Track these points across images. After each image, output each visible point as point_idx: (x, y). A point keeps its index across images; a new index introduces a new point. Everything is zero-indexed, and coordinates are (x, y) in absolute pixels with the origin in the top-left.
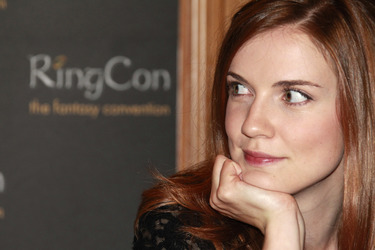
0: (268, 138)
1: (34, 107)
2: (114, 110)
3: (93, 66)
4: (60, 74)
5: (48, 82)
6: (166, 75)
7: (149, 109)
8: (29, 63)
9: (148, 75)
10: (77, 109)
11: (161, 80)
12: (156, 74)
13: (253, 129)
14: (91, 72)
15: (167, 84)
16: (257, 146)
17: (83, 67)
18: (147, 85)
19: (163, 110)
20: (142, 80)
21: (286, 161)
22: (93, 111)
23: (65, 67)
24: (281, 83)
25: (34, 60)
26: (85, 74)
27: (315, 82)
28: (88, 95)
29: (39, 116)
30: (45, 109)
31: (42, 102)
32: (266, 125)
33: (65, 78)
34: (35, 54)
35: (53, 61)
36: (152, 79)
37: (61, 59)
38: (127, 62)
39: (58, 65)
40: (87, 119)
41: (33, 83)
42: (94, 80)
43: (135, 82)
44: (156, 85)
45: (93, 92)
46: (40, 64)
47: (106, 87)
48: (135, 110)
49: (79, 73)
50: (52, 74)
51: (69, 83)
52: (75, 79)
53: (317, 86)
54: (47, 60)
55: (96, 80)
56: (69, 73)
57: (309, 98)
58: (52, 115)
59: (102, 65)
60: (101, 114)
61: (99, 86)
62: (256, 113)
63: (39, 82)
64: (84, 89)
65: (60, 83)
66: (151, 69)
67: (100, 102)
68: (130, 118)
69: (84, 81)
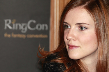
1: (6, 35)
2: (30, 36)
3: (24, 23)
4: (14, 25)
5: (10, 27)
6: (46, 26)
7: (41, 36)
8: (4, 22)
9: (41, 26)
10: (19, 36)
11: (45, 27)
12: (43, 25)
14: (23, 25)
15: (47, 28)
16: (71, 43)
17: (21, 23)
18: (40, 29)
19: (45, 36)
20: (39, 27)
21: (79, 48)
22: (24, 36)
25: (6, 21)
26: (21, 25)
27: (88, 23)
28: (22, 31)
29: (7, 38)
30: (9, 36)
31: (8, 34)
32: (73, 36)
33: (15, 26)
34: (6, 19)
35: (12, 21)
36: (42, 27)
37: (14, 21)
38: (34, 22)
39: (13, 22)
40: (22, 39)
41: (5, 28)
42: (24, 27)
43: (37, 27)
45: (24, 31)
46: (8, 22)
47: (28, 29)
48: (37, 36)
49: (20, 25)
50: (11, 25)
51: (17, 28)
52: (18, 27)
53: (88, 24)
54: (10, 21)
55: (25, 27)
56: (17, 25)
57: (86, 28)
58: (11, 38)
59: (27, 22)
60: (26, 37)
61: (26, 29)
63: (8, 27)
64: (21, 30)
65: (14, 28)
66: (42, 24)
67: (26, 34)
69: (21, 27)
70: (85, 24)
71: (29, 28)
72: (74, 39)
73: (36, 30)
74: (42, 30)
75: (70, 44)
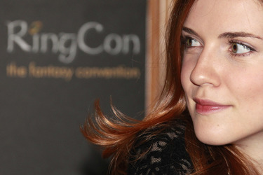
0: (215, 87)
1: (12, 70)
2: (87, 73)
3: (67, 31)
4: (36, 39)
5: (24, 46)
6: (136, 40)
7: (120, 72)
9: (118, 40)
10: (52, 71)
11: (131, 44)
12: (127, 39)
13: (200, 77)
14: (65, 37)
15: (137, 49)
17: (58, 32)
18: (118, 49)
19: (133, 73)
20: (113, 44)
22: (67, 73)
23: (41, 32)
24: (226, 35)
25: (11, 26)
26: (59, 38)
28: (62, 58)
29: (16, 79)
30: (22, 72)
31: (19, 65)
32: (212, 74)
33: (41, 42)
34: (12, 20)
35: (30, 26)
36: (122, 44)
37: (37, 25)
38: (99, 27)
39: (34, 31)
40: (61, 81)
41: (10, 47)
42: (68, 44)
43: (107, 46)
44: (126, 49)
45: (67, 55)
46: (17, 30)
47: (79, 51)
48: (107, 73)
49: (54, 38)
50: (28, 39)
51: (44, 48)
52: (50, 43)
53: (259, 38)
54: (24, 26)
55: (70, 45)
56: (45, 38)
57: (252, 49)
58: (29, 78)
59: (75, 31)
60: (74, 76)
61: (73, 50)
62: (204, 63)
63: (16, 46)
64: (59, 53)
65: (36, 47)
67: (74, 65)
68: (102, 80)
69: (59, 45)
70: (249, 35)
71: (84, 47)
72: (215, 82)
73: (104, 53)
74: (121, 54)
75: (200, 96)
